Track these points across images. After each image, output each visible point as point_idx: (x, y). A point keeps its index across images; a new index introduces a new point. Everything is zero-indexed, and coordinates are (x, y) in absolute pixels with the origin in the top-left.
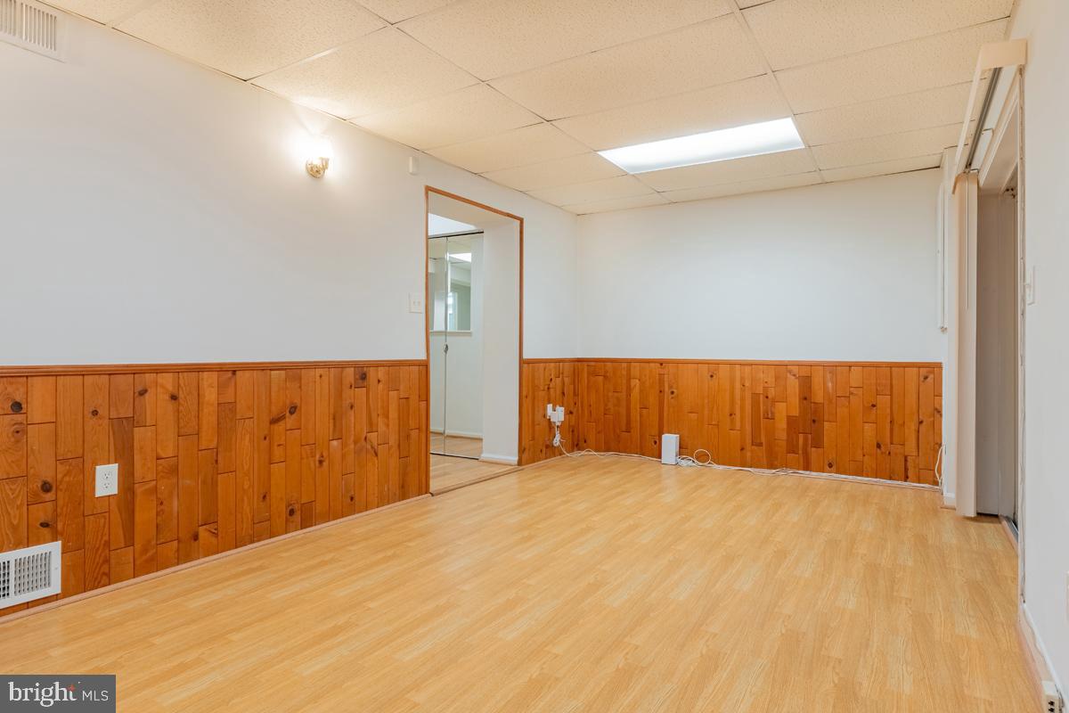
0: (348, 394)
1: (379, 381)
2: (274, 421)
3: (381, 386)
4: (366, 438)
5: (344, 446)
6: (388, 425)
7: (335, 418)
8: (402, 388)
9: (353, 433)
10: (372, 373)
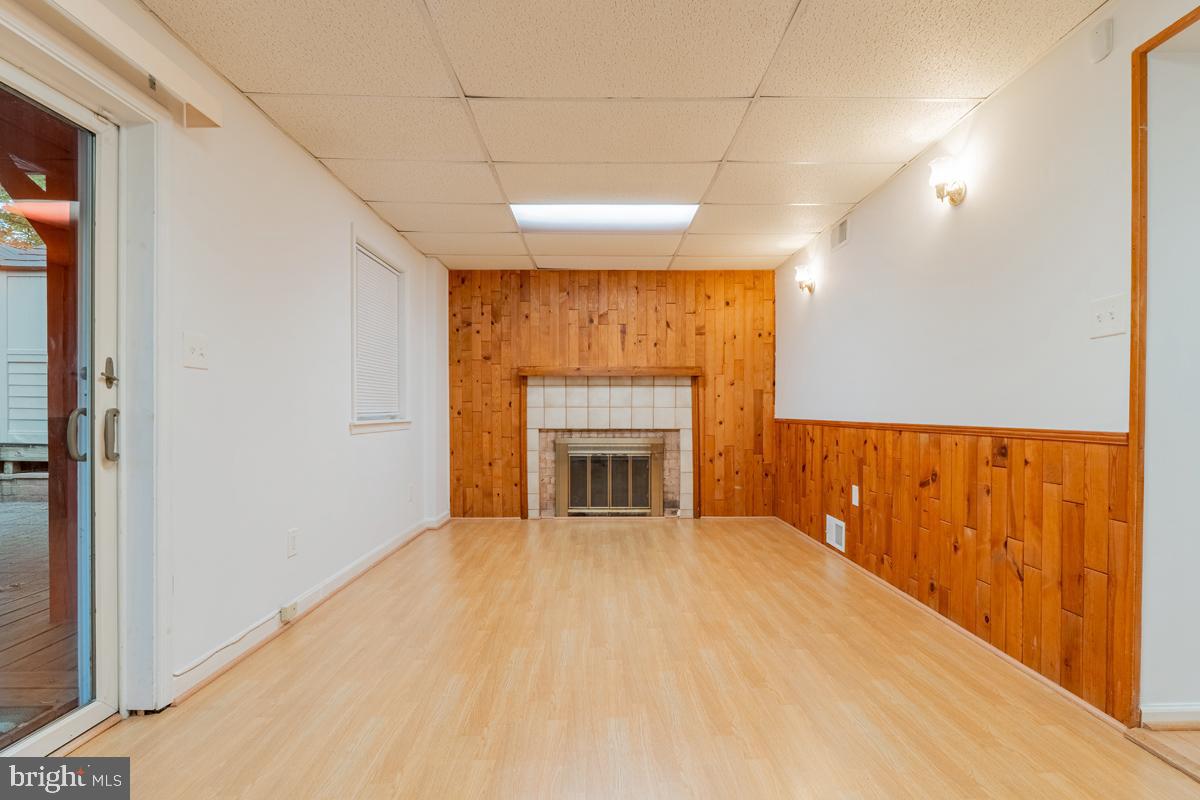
0: (984, 471)
1: (1026, 462)
2: (923, 484)
3: (1028, 471)
4: (1006, 543)
5: (979, 539)
6: (1040, 539)
7: (970, 500)
8: (1067, 481)
9: (989, 528)
10: (1015, 447)
